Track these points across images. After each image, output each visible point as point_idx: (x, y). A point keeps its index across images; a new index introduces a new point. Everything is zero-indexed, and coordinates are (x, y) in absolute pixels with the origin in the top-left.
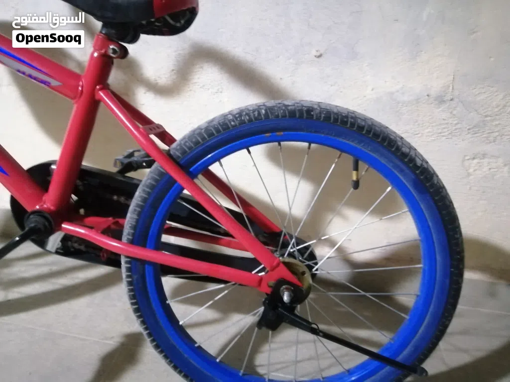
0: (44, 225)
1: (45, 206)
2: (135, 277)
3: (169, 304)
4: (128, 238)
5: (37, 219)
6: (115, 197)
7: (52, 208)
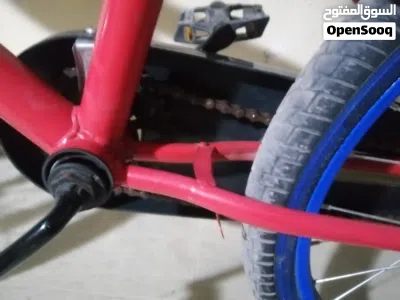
0: (94, 183)
1: (81, 136)
2: (281, 259)
4: (276, 194)
5: (72, 170)
6: (209, 103)
7: (98, 140)
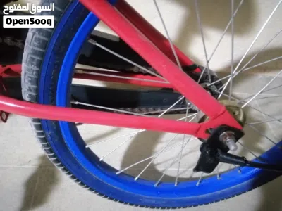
3: (88, 148)
4: (30, 95)
